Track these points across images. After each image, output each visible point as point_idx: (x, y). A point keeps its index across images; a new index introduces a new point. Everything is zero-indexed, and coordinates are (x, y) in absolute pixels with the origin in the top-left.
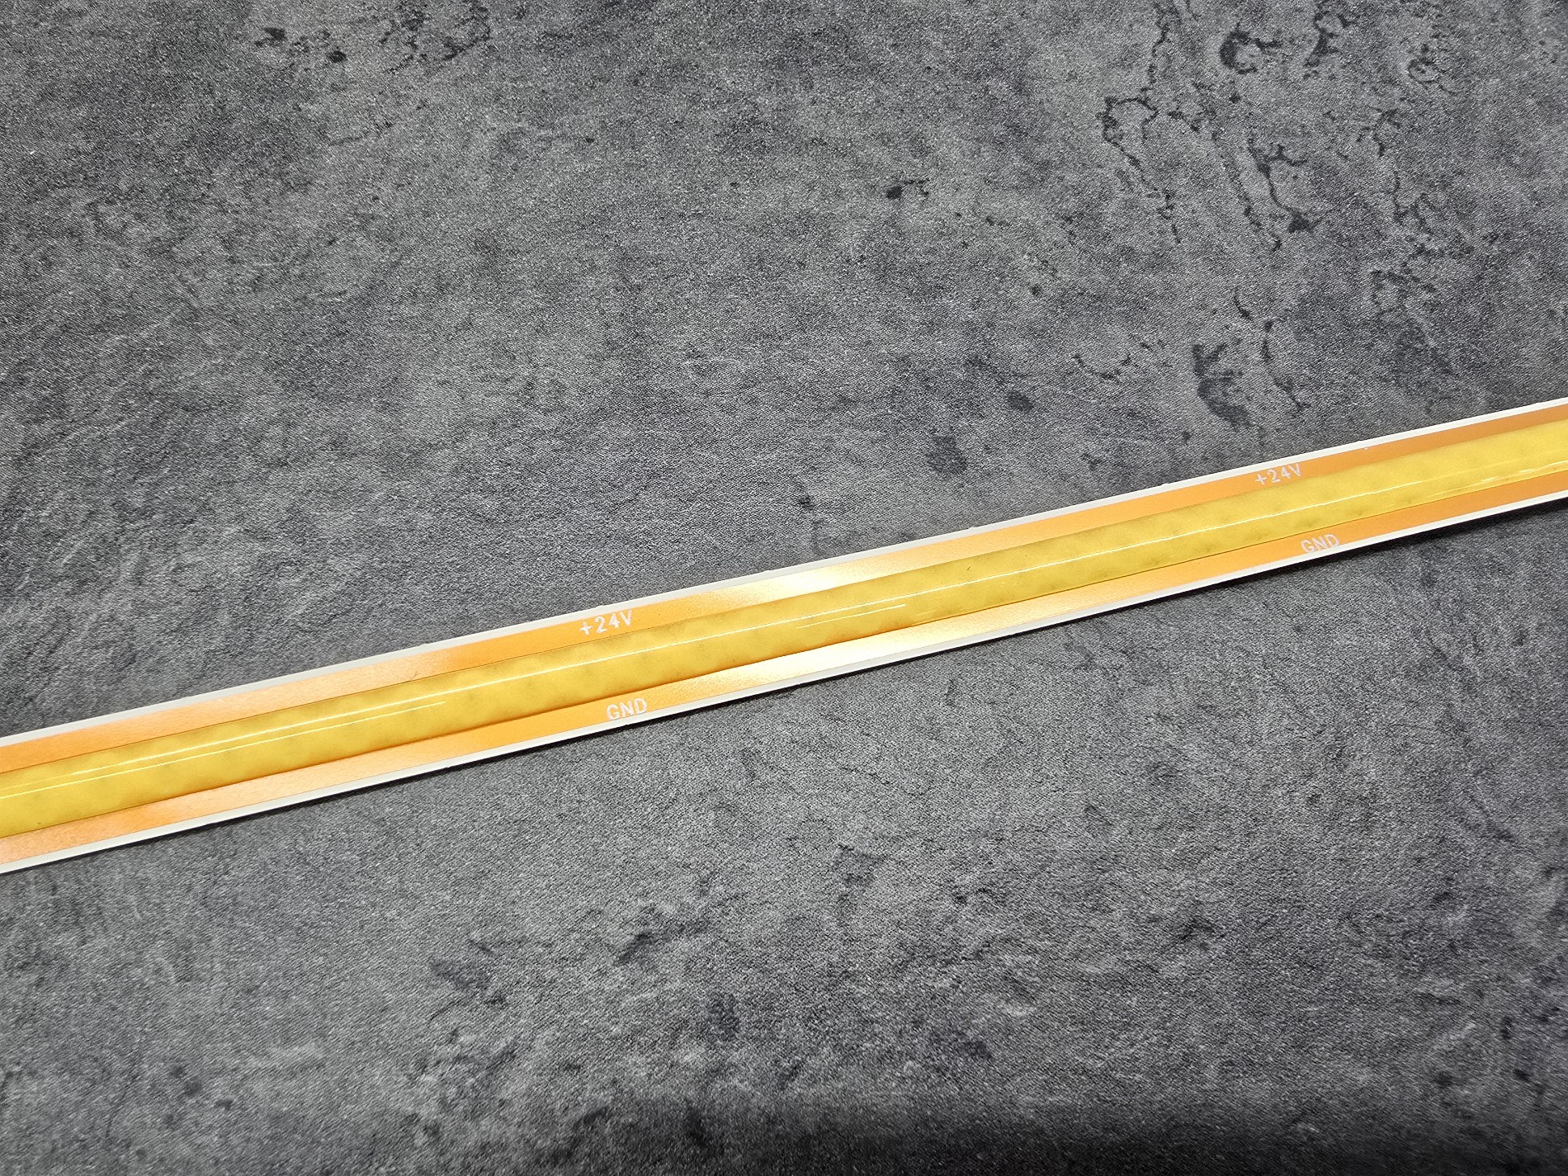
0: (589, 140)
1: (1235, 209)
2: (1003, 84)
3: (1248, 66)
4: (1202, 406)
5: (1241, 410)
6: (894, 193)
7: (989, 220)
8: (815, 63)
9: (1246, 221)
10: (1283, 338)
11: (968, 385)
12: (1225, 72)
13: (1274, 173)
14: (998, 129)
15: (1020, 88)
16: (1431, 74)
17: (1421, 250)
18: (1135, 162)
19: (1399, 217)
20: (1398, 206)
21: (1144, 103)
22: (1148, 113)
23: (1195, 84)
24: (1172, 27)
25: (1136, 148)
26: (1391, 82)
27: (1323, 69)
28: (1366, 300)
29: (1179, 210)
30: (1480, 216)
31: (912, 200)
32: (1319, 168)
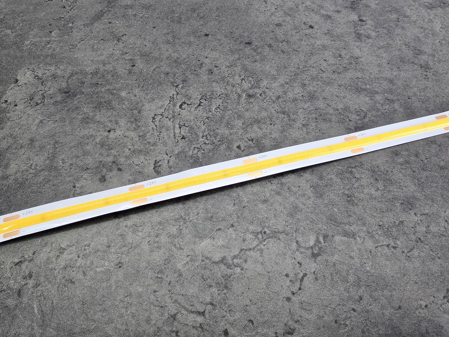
0: (56, 121)
1: (172, 135)
2: (136, 111)
3: (184, 108)
4: (153, 171)
5: (160, 172)
6: (109, 131)
7: (125, 137)
8: (103, 107)
9: (173, 137)
10: (173, 158)
11: (111, 166)
12: (179, 109)
13: (182, 128)
14: (132, 120)
15: (139, 112)
16: (219, 110)
17: (205, 143)
18: (156, 126)
19: (203, 137)
20: (203, 135)
21: (162, 115)
22: (162, 117)
23: (172, 112)
24: (172, 101)
25: (157, 124)
26: (210, 112)
27: (198, 109)
28: (191, 152)
29: (161, 135)
30: (219, 137)
31: (112, 132)
32: (191, 128)
